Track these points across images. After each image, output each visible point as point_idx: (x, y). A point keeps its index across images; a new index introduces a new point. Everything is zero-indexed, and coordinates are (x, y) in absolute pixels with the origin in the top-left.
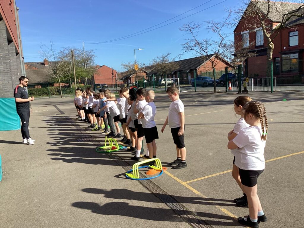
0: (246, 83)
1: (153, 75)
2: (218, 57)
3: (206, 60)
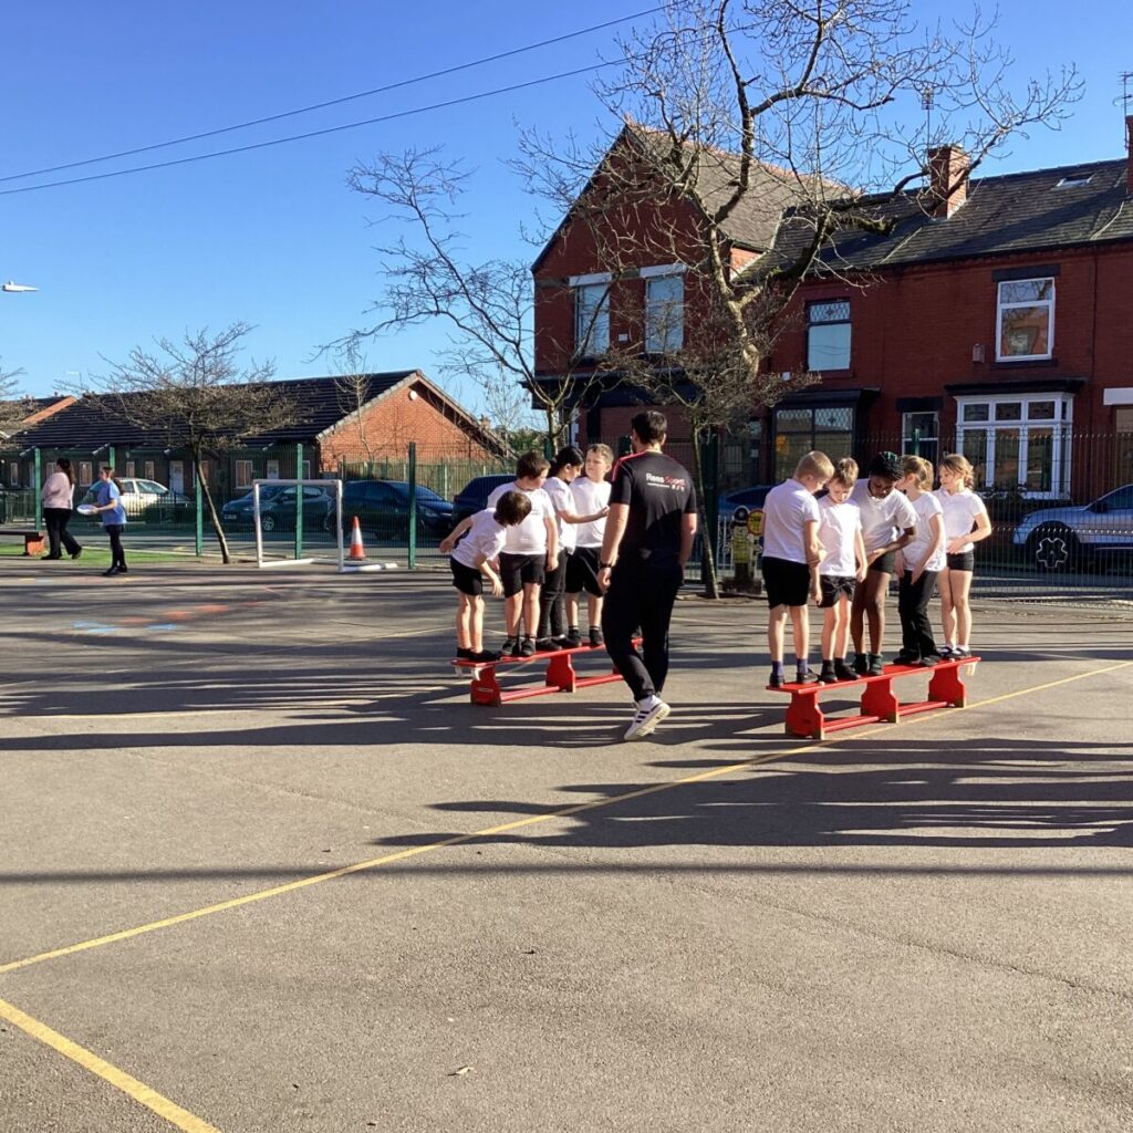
0: (751, 538)
1: (112, 453)
2: (426, 388)
3: (368, 399)
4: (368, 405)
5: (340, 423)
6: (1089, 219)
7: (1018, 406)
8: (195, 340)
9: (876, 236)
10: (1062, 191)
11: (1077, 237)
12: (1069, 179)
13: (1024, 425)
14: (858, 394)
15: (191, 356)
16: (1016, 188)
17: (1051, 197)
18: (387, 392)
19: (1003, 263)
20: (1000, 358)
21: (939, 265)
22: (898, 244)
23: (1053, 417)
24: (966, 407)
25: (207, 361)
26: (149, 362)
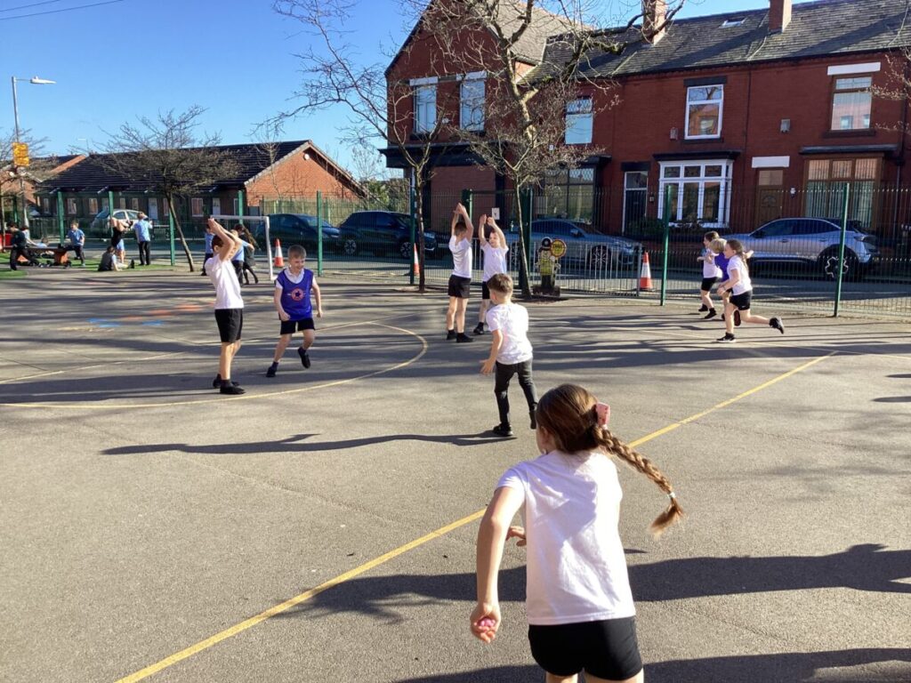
0: (553, 259)
1: (110, 193)
2: (314, 152)
3: (277, 159)
4: (277, 163)
5: (260, 174)
6: (745, 47)
7: (699, 168)
8: (165, 118)
9: (612, 55)
10: (726, 29)
11: (738, 59)
12: (730, 21)
13: (702, 181)
14: (598, 159)
15: (163, 129)
16: (696, 26)
17: (719, 32)
18: (290, 155)
19: (690, 75)
20: (687, 137)
21: (650, 76)
22: (622, 61)
23: (720, 175)
24: (666, 168)
25: (175, 133)
26: (134, 133)
